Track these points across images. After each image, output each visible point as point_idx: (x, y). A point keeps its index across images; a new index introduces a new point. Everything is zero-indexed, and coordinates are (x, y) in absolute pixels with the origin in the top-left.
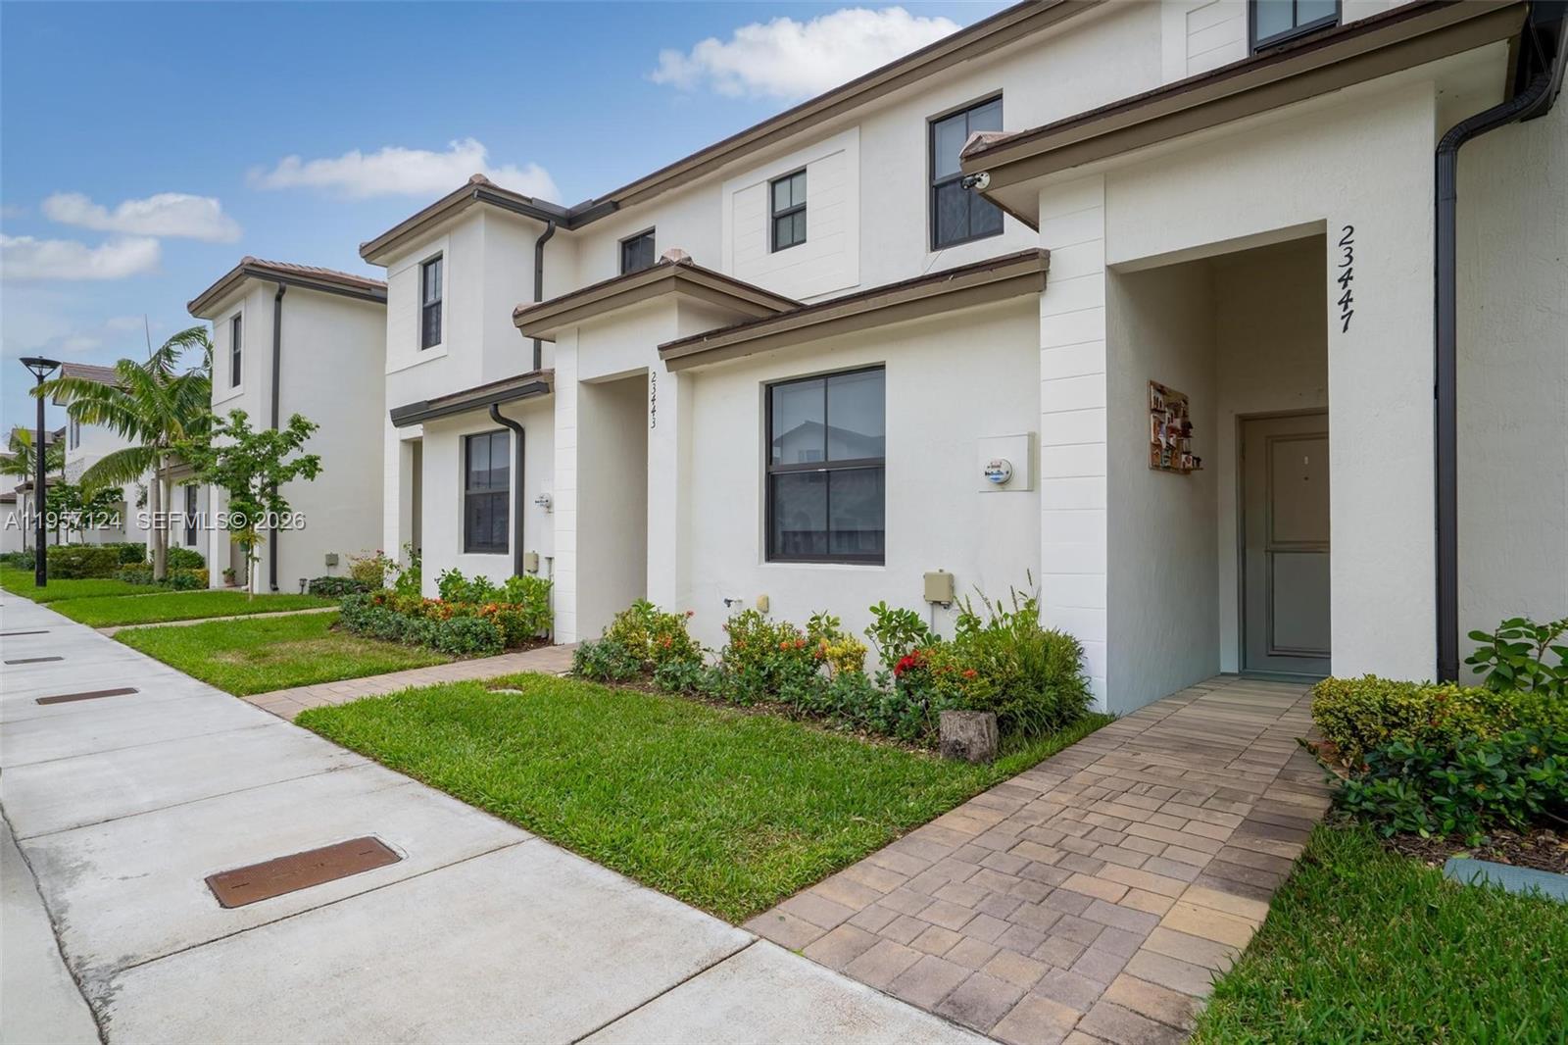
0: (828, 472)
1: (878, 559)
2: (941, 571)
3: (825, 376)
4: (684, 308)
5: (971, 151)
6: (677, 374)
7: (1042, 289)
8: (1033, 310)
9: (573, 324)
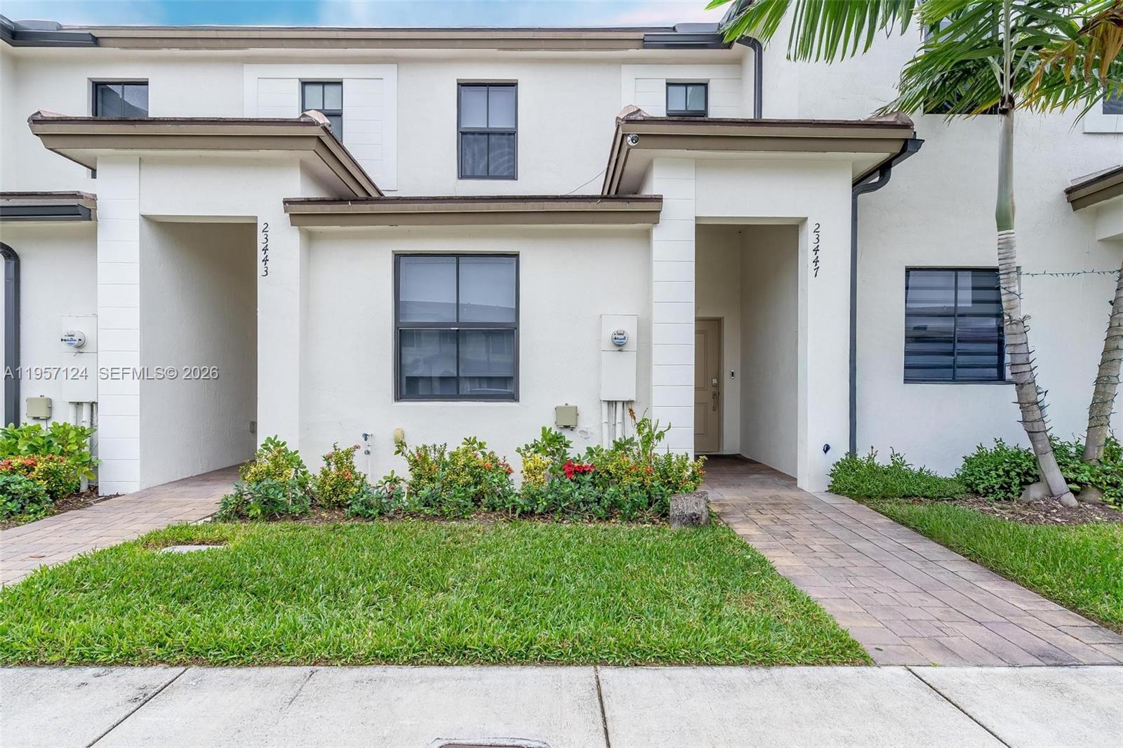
0: (458, 330)
1: (514, 397)
2: (567, 404)
3: (458, 256)
4: (307, 170)
5: (632, 117)
6: (299, 229)
7: (656, 222)
8: (647, 235)
9: (134, 151)
